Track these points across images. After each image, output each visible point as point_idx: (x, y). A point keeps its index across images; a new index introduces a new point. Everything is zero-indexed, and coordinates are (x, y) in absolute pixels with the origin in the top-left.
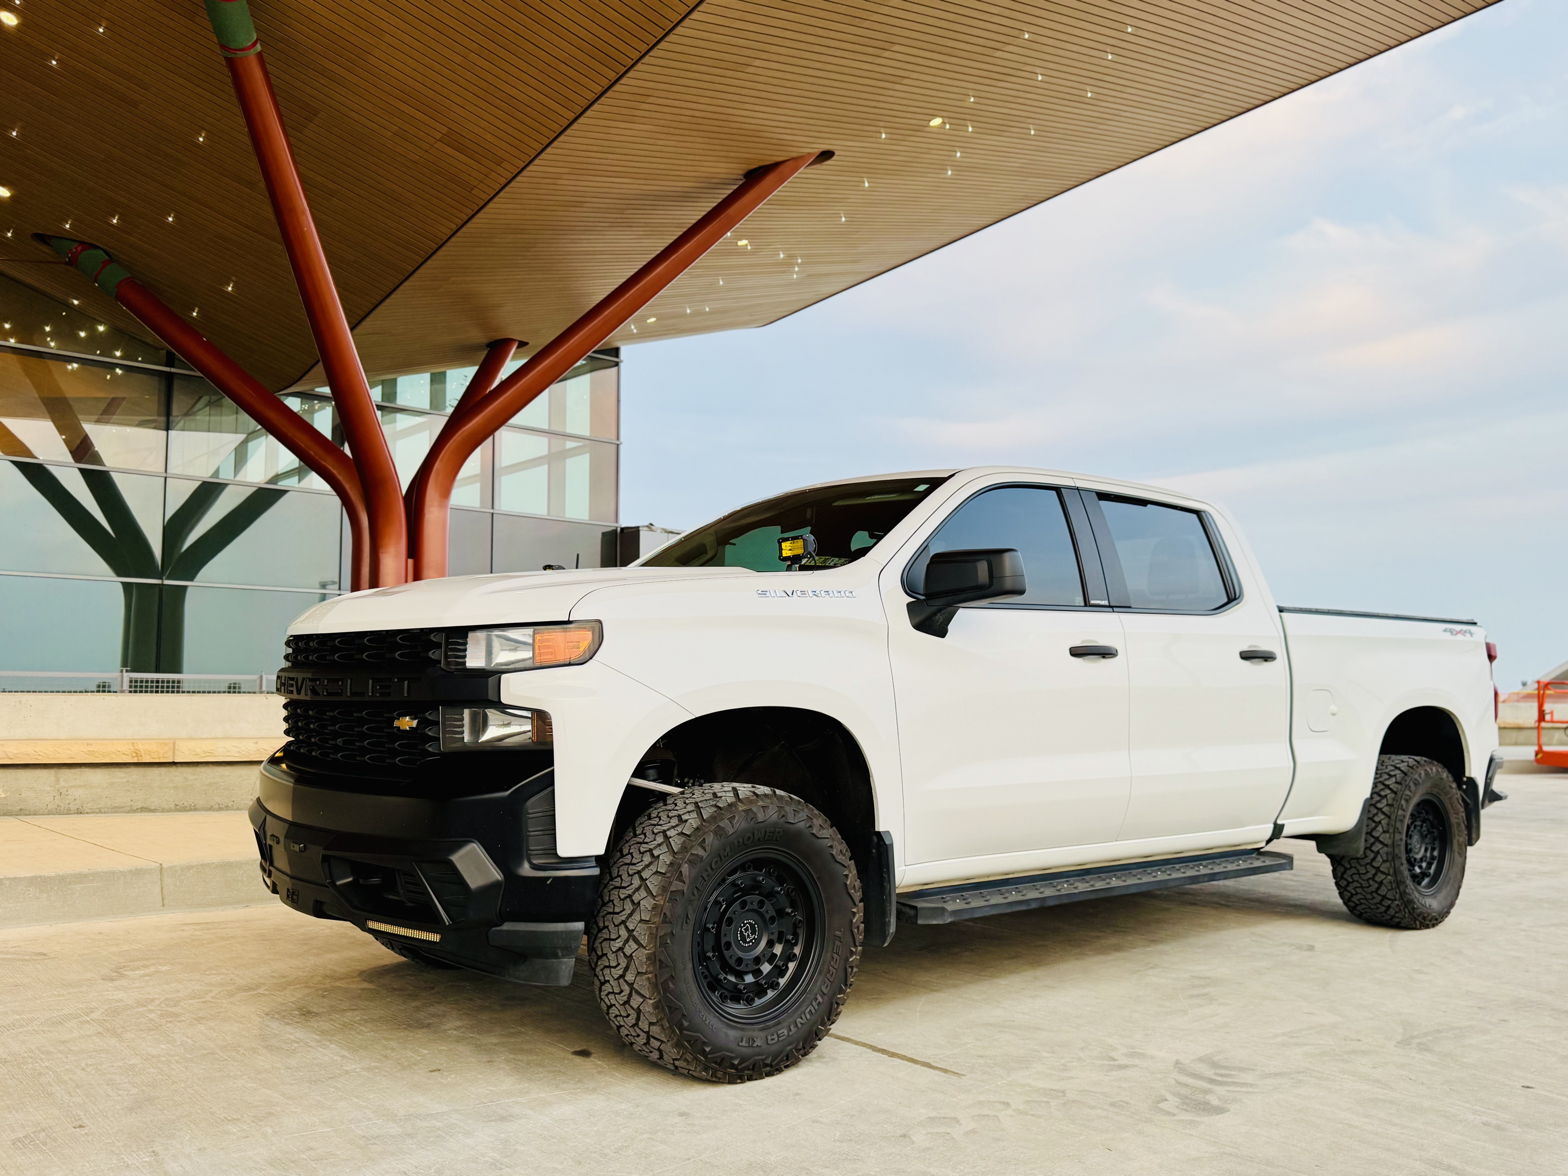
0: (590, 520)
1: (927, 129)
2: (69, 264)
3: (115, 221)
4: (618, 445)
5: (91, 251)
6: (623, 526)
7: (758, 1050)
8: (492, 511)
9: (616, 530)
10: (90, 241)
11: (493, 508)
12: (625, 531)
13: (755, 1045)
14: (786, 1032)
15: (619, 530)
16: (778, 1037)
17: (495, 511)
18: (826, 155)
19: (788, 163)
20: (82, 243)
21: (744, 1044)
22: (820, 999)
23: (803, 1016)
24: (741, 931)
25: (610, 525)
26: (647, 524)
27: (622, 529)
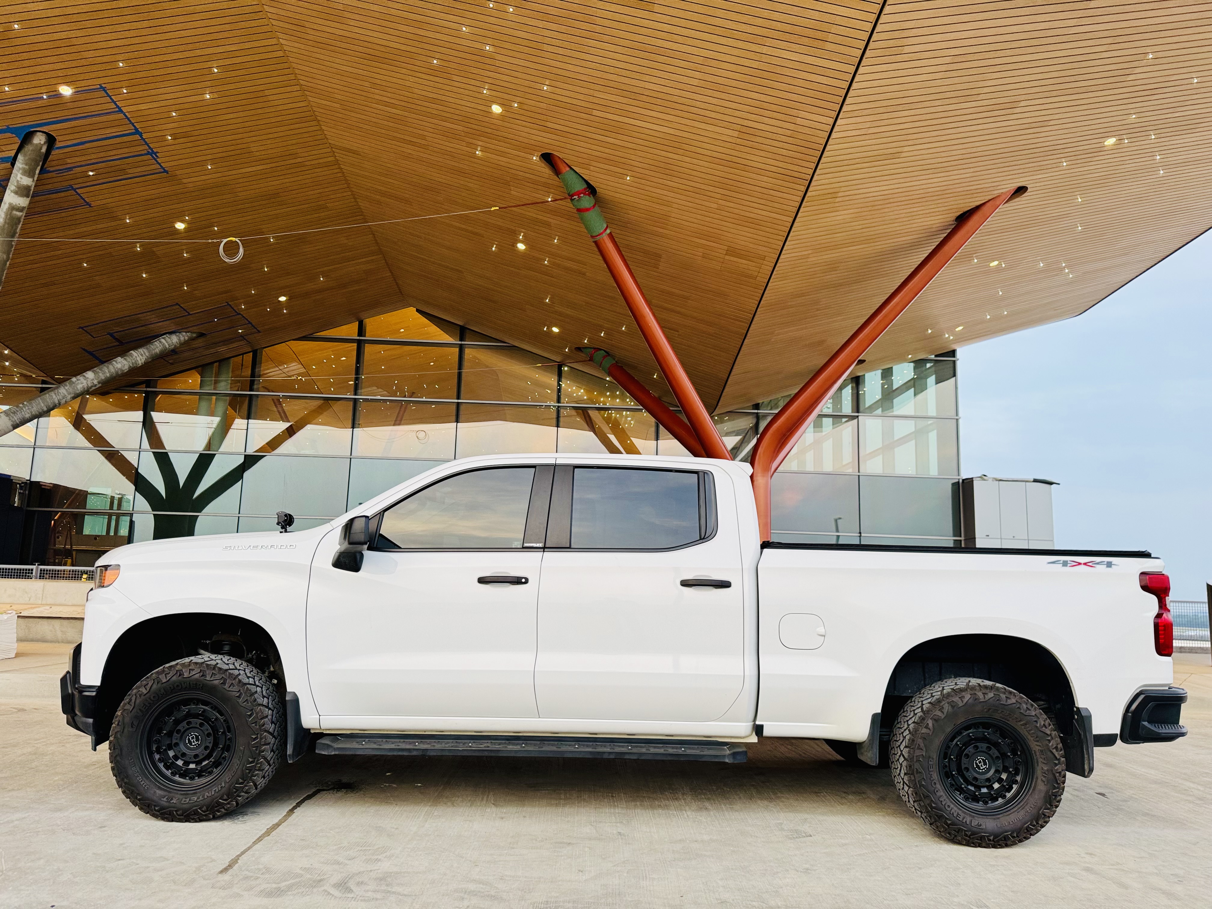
0: (939, 474)
1: (1106, 149)
2: (589, 360)
3: (602, 335)
4: (957, 419)
5: (598, 352)
6: (964, 478)
7: (173, 805)
8: (858, 474)
9: (959, 482)
10: (596, 347)
11: (859, 472)
12: (965, 481)
13: (172, 802)
14: (196, 799)
15: (961, 481)
16: (190, 800)
17: (860, 474)
18: (1021, 190)
19: (988, 204)
20: (594, 348)
21: (165, 799)
22: (223, 785)
23: (210, 792)
24: (189, 739)
25: (955, 478)
26: (979, 476)
27: (963, 480)
